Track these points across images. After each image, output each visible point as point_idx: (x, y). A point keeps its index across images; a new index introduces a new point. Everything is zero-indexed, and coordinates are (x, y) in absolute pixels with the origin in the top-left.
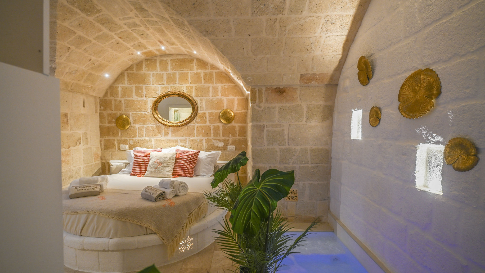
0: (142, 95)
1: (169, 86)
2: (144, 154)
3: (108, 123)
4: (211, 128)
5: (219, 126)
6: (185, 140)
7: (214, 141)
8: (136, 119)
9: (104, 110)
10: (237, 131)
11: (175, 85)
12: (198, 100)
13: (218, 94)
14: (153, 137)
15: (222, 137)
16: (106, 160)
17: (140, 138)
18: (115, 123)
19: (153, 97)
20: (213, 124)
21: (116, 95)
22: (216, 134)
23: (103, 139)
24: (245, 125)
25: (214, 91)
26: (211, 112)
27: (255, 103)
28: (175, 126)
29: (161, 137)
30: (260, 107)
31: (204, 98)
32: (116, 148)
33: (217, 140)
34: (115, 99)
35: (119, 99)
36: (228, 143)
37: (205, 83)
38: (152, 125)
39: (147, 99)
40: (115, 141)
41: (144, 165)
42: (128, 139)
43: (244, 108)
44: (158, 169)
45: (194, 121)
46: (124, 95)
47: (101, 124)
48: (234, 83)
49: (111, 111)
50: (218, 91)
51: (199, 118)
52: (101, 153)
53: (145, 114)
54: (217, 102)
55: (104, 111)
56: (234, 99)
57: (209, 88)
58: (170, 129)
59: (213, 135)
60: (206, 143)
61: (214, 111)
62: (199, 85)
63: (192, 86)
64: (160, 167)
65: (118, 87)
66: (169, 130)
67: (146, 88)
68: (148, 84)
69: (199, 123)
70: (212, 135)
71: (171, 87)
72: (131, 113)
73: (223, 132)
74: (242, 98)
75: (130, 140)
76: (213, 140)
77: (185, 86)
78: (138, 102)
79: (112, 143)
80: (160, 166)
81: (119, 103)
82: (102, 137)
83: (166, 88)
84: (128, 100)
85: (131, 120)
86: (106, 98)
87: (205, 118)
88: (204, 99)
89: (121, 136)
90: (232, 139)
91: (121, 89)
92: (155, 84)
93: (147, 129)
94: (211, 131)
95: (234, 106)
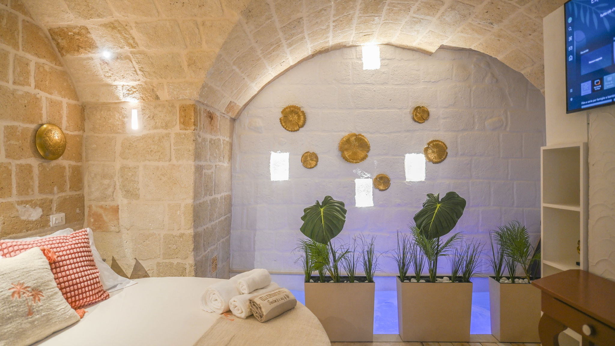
4: (10, 170)
5: (30, 166)
7: (18, 207)
10: (67, 178)
13: (29, 80)
15: (37, 196)
20: (17, 159)
22: (24, 188)
24: (79, 164)
25: (18, 69)
26: (12, 127)
27: (197, 130)
33: (27, 202)
36: (51, 209)
43: (79, 126)
48: (62, 66)
50: (28, 73)
54: (26, 102)
56: (62, 102)
57: (5, 55)
59: (18, 191)
61: (20, 125)
64: (40, 304)
70: (14, 191)
73: (39, 180)
74: (76, 105)
76: (16, 206)
90: (58, 198)
94: (11, 180)
95: (61, 118)
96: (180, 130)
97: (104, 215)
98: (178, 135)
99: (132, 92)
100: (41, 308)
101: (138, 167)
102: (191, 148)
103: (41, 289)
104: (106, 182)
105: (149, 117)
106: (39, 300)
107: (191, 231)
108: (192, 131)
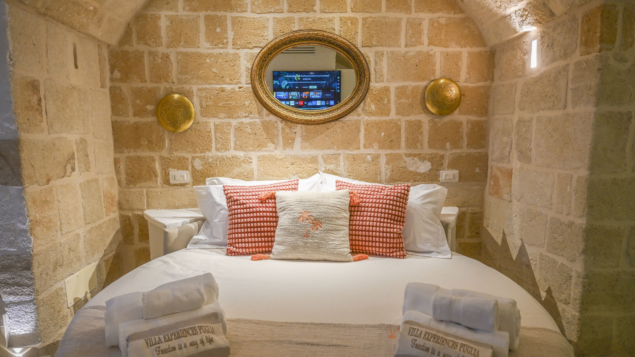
0: (225, 41)
1: (296, 16)
2: (257, 197)
3: (135, 115)
4: (400, 126)
5: (420, 122)
6: (336, 157)
7: (407, 159)
8: (211, 103)
9: (122, 80)
10: (465, 134)
11: (311, 15)
12: (369, 54)
13: (422, 39)
14: (253, 150)
15: (426, 150)
16: (132, 210)
17: (219, 154)
18: (153, 116)
19: (254, 45)
20: (406, 116)
21: (153, 40)
22: (413, 142)
23: (122, 157)
24: (483, 119)
25: (411, 32)
26: (403, 87)
27: (610, 50)
28: (315, 121)
29: (276, 149)
30: (623, 60)
31: (385, 49)
32: (159, 179)
33: (415, 155)
34: (152, 49)
35: (162, 50)
36: (442, 164)
37: (388, 9)
38: (251, 121)
39: (238, 51)
40: (153, 160)
41: (264, 227)
42: (189, 156)
43: (485, 75)
44: (312, 237)
45: (359, 109)
46: (174, 41)
47: (115, 118)
48: (463, 12)
49: (142, 82)
50: (420, 33)
51: (372, 101)
52: (119, 194)
53: (233, 92)
54: (417, 61)
55: (124, 82)
56: (461, 52)
57: (398, 22)
58: (299, 128)
59: (406, 145)
60: (387, 163)
61: (411, 84)
62: (373, 15)
63: (357, 19)
64: (316, 232)
65: (159, 18)
66: (295, 133)
67: (236, 22)
68: (239, 10)
69: (371, 114)
70: (403, 144)
71: (301, 19)
72: (195, 88)
73: (429, 136)
74: (481, 52)
75: (193, 158)
76: (404, 157)
77: (336, 16)
78: (212, 59)
79: (148, 167)
80: (317, 229)
81: (162, 62)
82: (121, 152)
83: (289, 21)
84: (186, 55)
85: (195, 109)
86: (126, 48)
87: (386, 100)
88: (385, 53)
89: (171, 149)
90: (451, 154)
91: (168, 23)
92: (258, 12)
93: (238, 129)
94: (400, 134)
95: (459, 70)
96: (581, 55)
97: (500, 178)
98: (578, 64)
99: (525, 17)
100: (316, 235)
101: (532, 119)
102: (593, 84)
103: (322, 221)
104: (505, 139)
105: (548, 46)
107: (582, 222)
108: (596, 54)
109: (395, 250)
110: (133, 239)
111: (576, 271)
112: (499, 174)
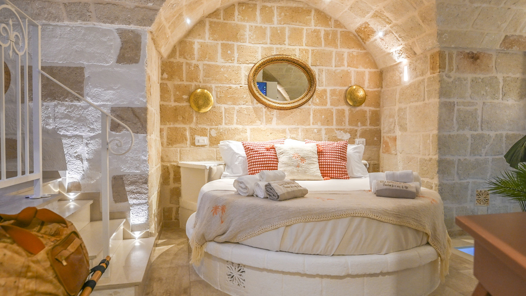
0: (233, 59)
1: (275, 46)
2: (264, 147)
3: (175, 101)
4: (333, 112)
5: (344, 110)
6: (297, 129)
7: (337, 132)
8: (223, 95)
9: (168, 79)
10: (368, 118)
11: (283, 46)
12: (315, 70)
13: (344, 63)
14: (248, 125)
15: (347, 127)
16: (170, 162)
17: (227, 127)
18: (187, 102)
19: (250, 62)
20: (336, 106)
21: (189, 56)
22: (340, 121)
23: (165, 127)
24: (378, 109)
25: (338, 59)
26: (334, 90)
27: (444, 72)
28: (286, 107)
29: (261, 124)
30: (449, 77)
31: (324, 68)
32: (188, 142)
33: (341, 130)
34: (188, 62)
35: (194, 62)
36: (356, 135)
37: (326, 45)
38: (247, 107)
39: (240, 65)
40: (185, 130)
41: (271, 164)
42: (208, 128)
43: (378, 85)
44: (301, 167)
45: (310, 102)
46: (202, 57)
47: (162, 103)
48: (365, 49)
49: (181, 81)
50: (343, 59)
51: (317, 97)
52: (162, 151)
53: (237, 89)
54: (342, 75)
55: (169, 81)
56: (365, 72)
57: (331, 53)
58: (275, 112)
59: (336, 123)
60: (326, 134)
61: (338, 88)
62: (317, 48)
63: (308, 50)
65: (194, 43)
66: (273, 115)
67: (239, 48)
68: (241, 41)
69: (316, 104)
70: (334, 123)
71: (277, 48)
72: (213, 86)
73: (349, 118)
74: (375, 71)
75: (211, 129)
76: (335, 131)
77: (297, 48)
78: (225, 69)
79: (182, 134)
81: (194, 69)
82: (165, 125)
83: (271, 49)
84: (209, 65)
85: (212, 99)
86: (172, 60)
87: (325, 97)
88: (324, 70)
89: (197, 123)
90: (361, 129)
91: (199, 46)
92: (253, 43)
93: (239, 112)
94: (333, 117)
95: (364, 81)
96: (430, 74)
97: (389, 142)
98: (429, 78)
99: (401, 54)
100: (303, 166)
101: (407, 107)
102: (437, 88)
103: (306, 158)
104: (391, 120)
105: (413, 69)
106: (303, 163)
107: (436, 157)
108: (437, 74)
109: (344, 174)
110: (169, 181)
111: (435, 183)
112: (388, 140)
